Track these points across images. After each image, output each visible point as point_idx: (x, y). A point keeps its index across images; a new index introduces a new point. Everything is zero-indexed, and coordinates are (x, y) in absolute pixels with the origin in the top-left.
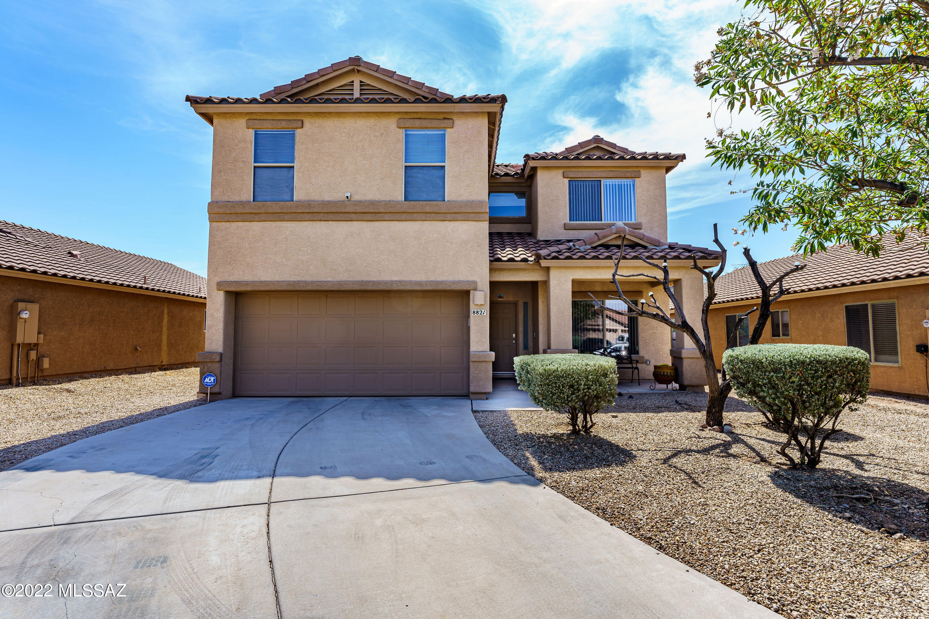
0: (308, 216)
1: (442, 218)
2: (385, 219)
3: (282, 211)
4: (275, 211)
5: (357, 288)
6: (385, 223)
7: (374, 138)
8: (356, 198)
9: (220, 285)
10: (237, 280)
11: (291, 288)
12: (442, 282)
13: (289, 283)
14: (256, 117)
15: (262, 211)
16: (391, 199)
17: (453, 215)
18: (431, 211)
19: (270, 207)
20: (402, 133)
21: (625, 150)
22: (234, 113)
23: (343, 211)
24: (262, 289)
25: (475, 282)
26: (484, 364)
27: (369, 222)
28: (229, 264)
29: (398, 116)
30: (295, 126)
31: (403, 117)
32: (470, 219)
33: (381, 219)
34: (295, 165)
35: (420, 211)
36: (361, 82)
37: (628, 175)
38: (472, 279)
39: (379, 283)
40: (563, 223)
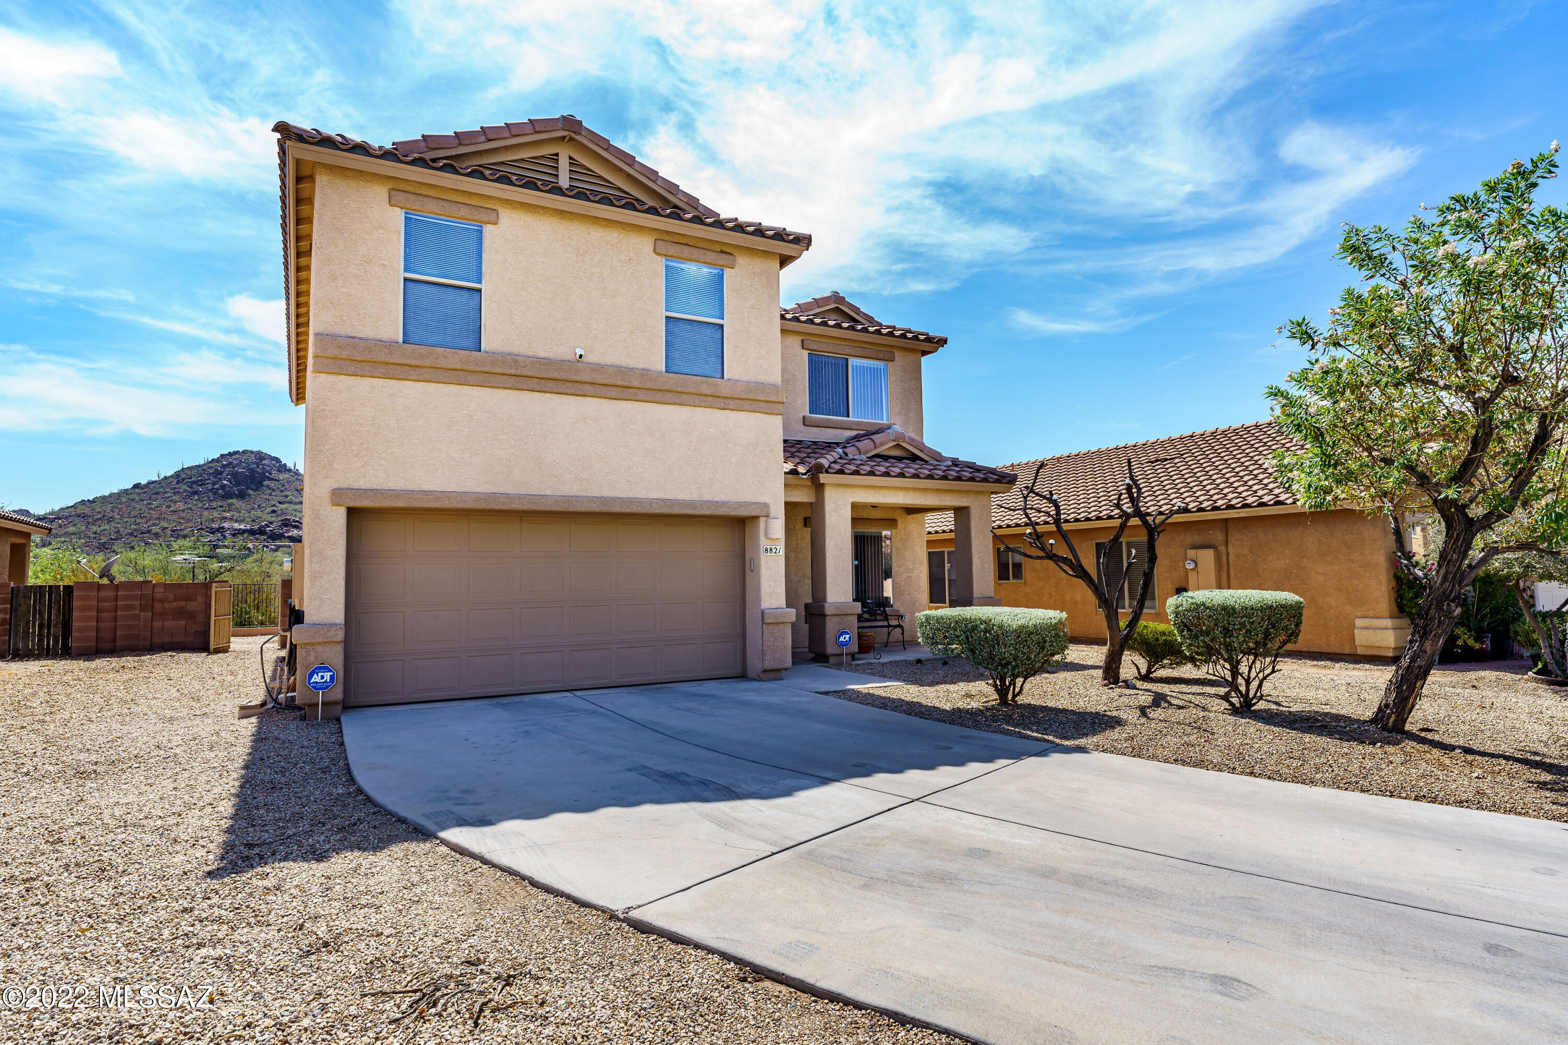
0: (511, 381)
1: (722, 405)
2: (639, 397)
3: (467, 368)
4: (451, 366)
5: (596, 508)
6: (637, 404)
7: (619, 264)
8: (590, 358)
9: (337, 495)
10: (374, 487)
11: (482, 506)
12: (723, 504)
13: (477, 496)
14: (407, 188)
15: (428, 362)
16: (646, 366)
17: (737, 401)
18: (708, 392)
19: (442, 358)
20: (661, 263)
21: (870, 320)
22: (361, 172)
23: (574, 378)
24: (426, 505)
25: (766, 505)
26: (781, 626)
27: (612, 401)
28: (357, 455)
29: (655, 235)
30: (486, 219)
31: (662, 237)
32: (760, 410)
33: (632, 398)
34: (483, 286)
35: (693, 391)
36: (571, 158)
37: (881, 356)
38: (762, 500)
39: (631, 501)
40: (802, 415)
